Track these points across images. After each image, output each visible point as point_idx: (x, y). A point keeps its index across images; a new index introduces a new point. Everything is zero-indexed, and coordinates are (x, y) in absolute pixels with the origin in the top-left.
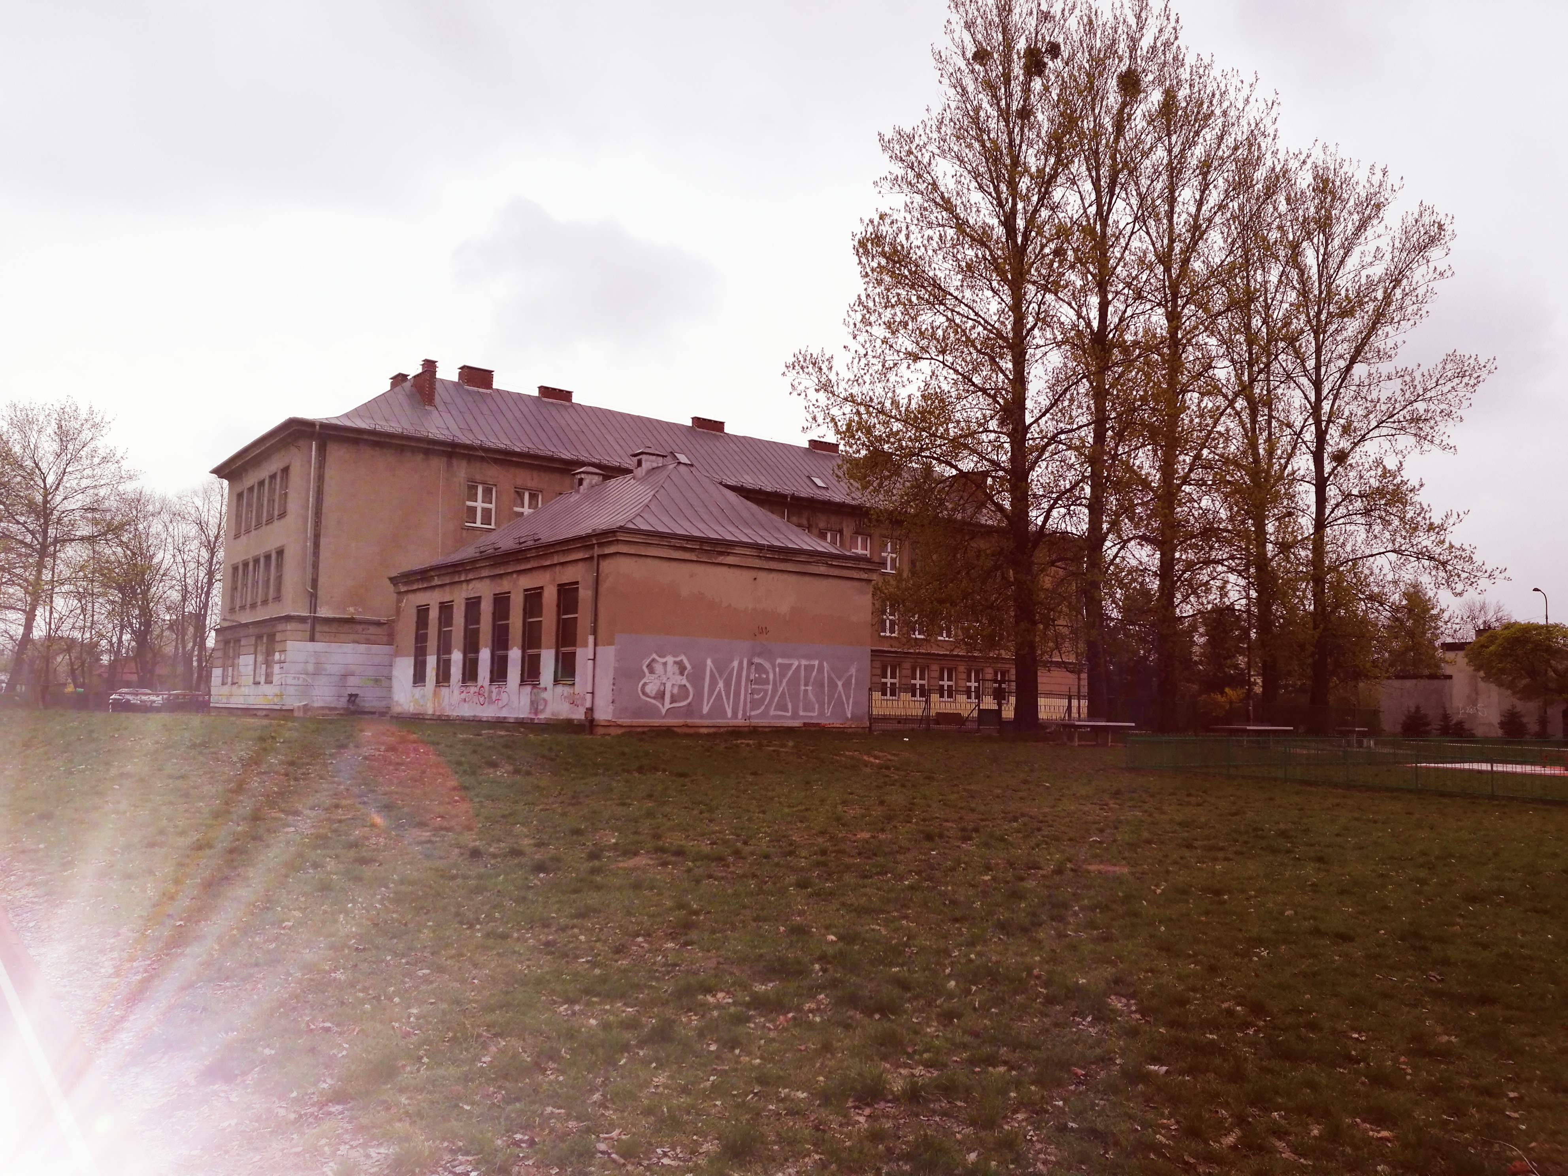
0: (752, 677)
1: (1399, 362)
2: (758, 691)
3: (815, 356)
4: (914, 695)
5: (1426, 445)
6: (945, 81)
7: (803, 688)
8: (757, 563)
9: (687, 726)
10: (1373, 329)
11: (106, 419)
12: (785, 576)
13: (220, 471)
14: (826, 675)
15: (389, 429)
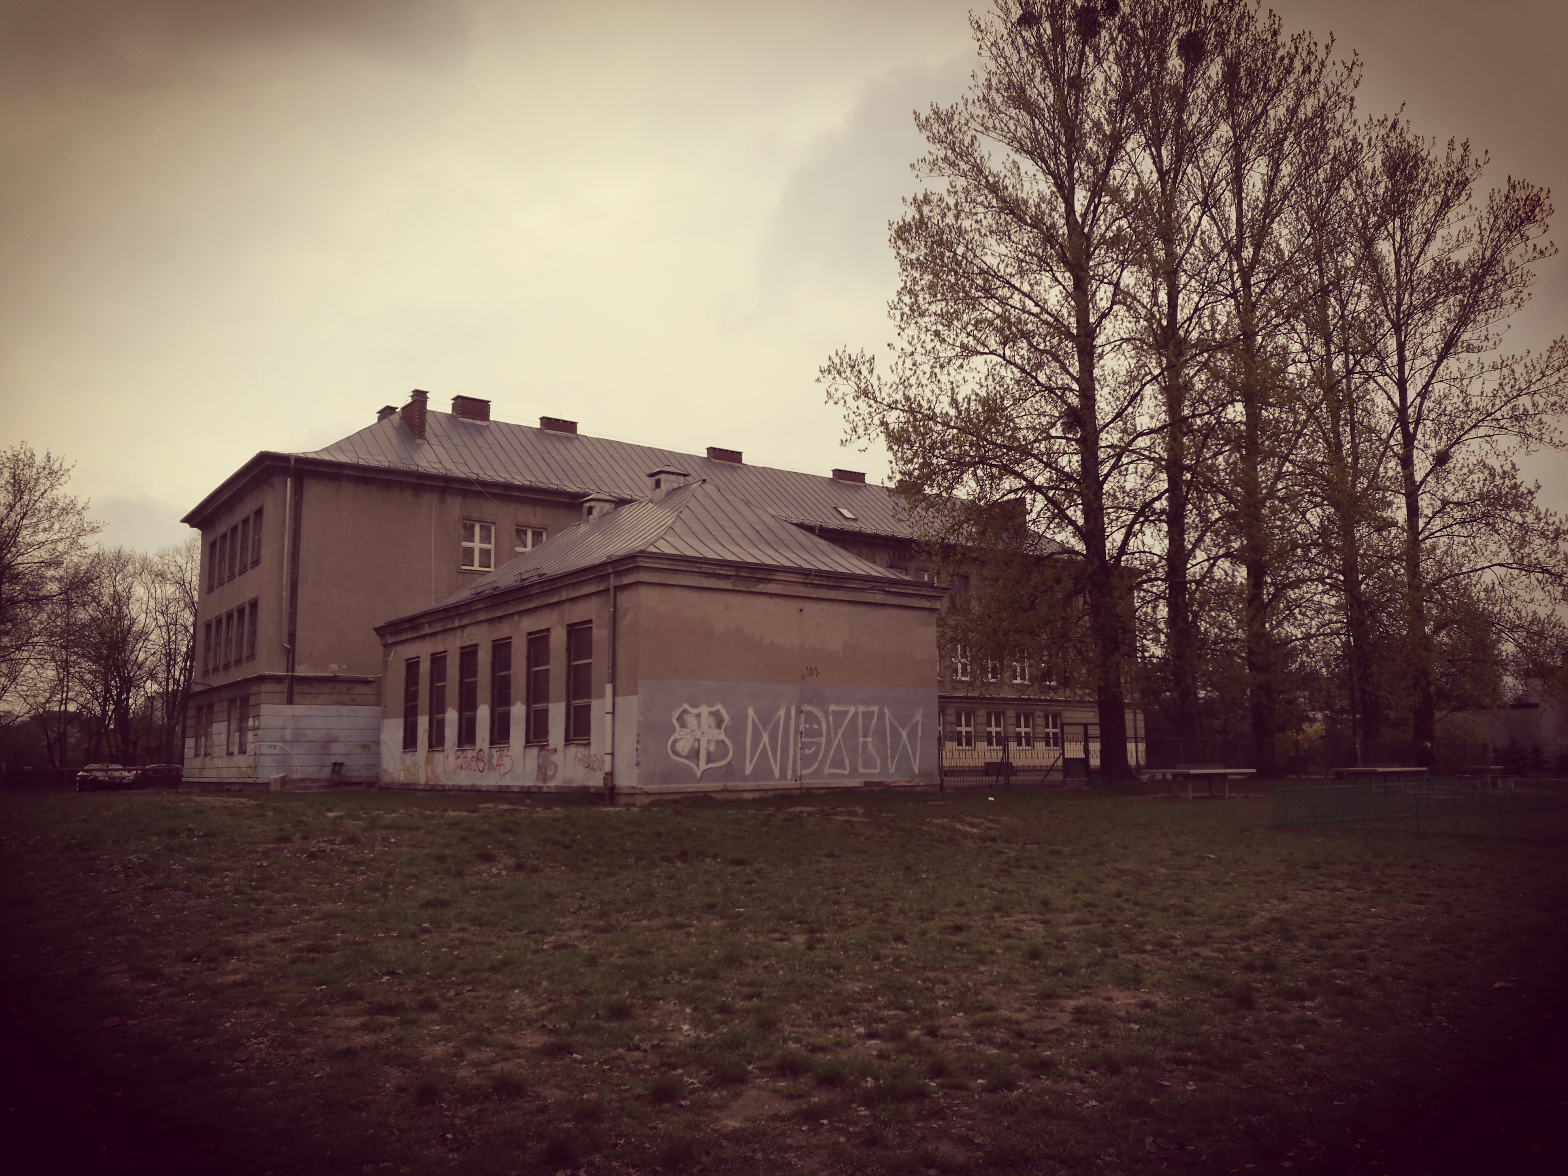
0: (802, 728)
1: (1505, 350)
2: (809, 745)
7: (861, 739)
8: (803, 591)
9: (726, 790)
11: (65, 467)
12: (836, 607)
13: (191, 519)
14: (887, 723)
15: (374, 464)
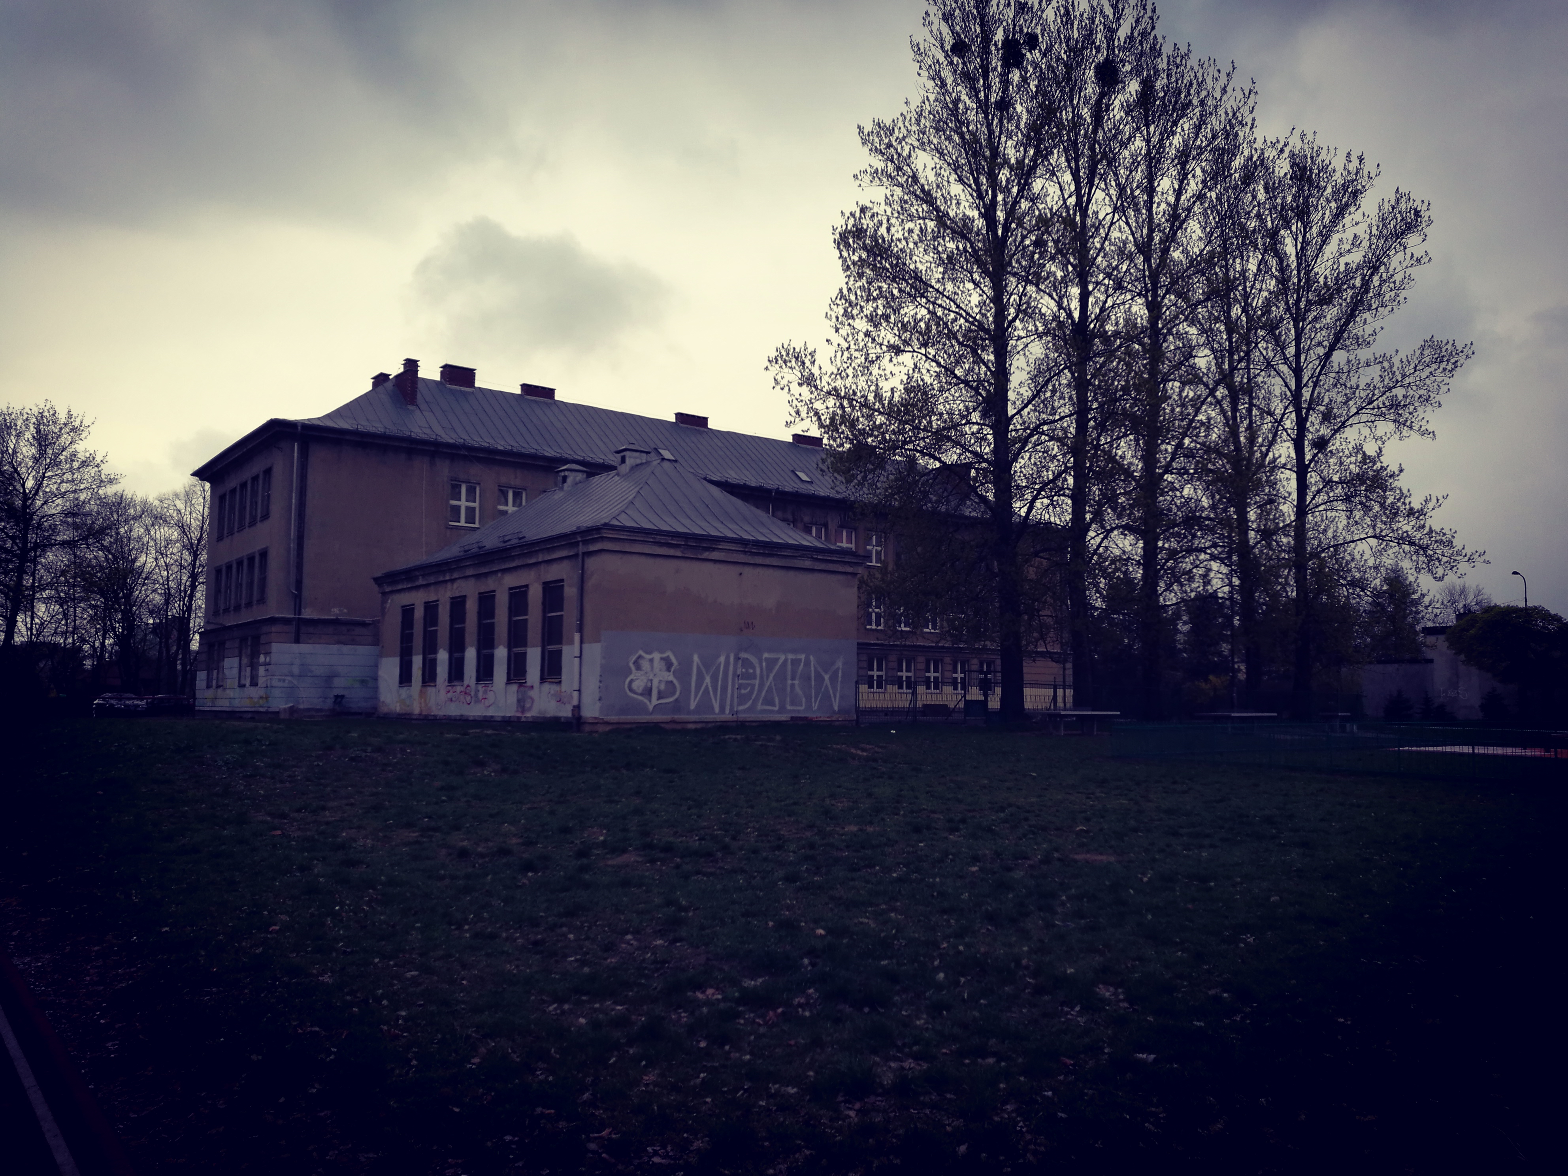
0: (739, 672)
1: (1377, 348)
2: (745, 686)
3: (797, 350)
4: (900, 687)
5: (1405, 431)
6: (925, 73)
7: (789, 682)
8: (742, 558)
9: (673, 722)
10: (1350, 316)
11: (85, 423)
12: (770, 571)
13: (201, 474)
14: (812, 669)
15: (372, 430)
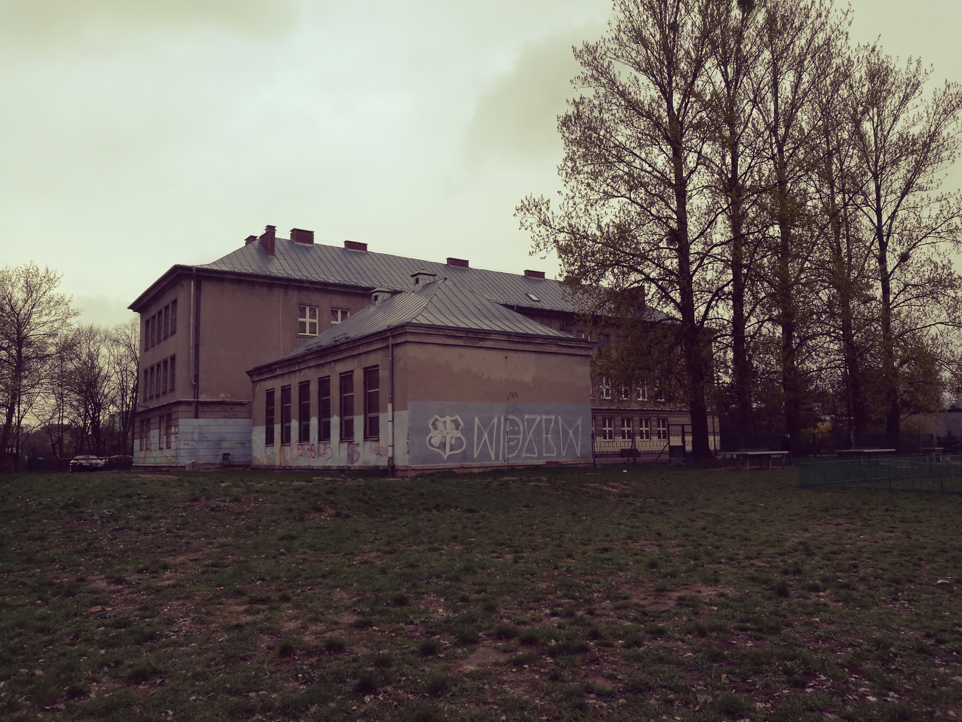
0: (508, 429)
2: (513, 440)
3: (537, 200)
7: (544, 436)
8: (507, 346)
9: (463, 468)
11: (57, 276)
12: (528, 355)
13: (134, 307)
14: (560, 426)
15: (244, 271)
